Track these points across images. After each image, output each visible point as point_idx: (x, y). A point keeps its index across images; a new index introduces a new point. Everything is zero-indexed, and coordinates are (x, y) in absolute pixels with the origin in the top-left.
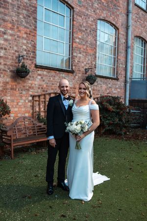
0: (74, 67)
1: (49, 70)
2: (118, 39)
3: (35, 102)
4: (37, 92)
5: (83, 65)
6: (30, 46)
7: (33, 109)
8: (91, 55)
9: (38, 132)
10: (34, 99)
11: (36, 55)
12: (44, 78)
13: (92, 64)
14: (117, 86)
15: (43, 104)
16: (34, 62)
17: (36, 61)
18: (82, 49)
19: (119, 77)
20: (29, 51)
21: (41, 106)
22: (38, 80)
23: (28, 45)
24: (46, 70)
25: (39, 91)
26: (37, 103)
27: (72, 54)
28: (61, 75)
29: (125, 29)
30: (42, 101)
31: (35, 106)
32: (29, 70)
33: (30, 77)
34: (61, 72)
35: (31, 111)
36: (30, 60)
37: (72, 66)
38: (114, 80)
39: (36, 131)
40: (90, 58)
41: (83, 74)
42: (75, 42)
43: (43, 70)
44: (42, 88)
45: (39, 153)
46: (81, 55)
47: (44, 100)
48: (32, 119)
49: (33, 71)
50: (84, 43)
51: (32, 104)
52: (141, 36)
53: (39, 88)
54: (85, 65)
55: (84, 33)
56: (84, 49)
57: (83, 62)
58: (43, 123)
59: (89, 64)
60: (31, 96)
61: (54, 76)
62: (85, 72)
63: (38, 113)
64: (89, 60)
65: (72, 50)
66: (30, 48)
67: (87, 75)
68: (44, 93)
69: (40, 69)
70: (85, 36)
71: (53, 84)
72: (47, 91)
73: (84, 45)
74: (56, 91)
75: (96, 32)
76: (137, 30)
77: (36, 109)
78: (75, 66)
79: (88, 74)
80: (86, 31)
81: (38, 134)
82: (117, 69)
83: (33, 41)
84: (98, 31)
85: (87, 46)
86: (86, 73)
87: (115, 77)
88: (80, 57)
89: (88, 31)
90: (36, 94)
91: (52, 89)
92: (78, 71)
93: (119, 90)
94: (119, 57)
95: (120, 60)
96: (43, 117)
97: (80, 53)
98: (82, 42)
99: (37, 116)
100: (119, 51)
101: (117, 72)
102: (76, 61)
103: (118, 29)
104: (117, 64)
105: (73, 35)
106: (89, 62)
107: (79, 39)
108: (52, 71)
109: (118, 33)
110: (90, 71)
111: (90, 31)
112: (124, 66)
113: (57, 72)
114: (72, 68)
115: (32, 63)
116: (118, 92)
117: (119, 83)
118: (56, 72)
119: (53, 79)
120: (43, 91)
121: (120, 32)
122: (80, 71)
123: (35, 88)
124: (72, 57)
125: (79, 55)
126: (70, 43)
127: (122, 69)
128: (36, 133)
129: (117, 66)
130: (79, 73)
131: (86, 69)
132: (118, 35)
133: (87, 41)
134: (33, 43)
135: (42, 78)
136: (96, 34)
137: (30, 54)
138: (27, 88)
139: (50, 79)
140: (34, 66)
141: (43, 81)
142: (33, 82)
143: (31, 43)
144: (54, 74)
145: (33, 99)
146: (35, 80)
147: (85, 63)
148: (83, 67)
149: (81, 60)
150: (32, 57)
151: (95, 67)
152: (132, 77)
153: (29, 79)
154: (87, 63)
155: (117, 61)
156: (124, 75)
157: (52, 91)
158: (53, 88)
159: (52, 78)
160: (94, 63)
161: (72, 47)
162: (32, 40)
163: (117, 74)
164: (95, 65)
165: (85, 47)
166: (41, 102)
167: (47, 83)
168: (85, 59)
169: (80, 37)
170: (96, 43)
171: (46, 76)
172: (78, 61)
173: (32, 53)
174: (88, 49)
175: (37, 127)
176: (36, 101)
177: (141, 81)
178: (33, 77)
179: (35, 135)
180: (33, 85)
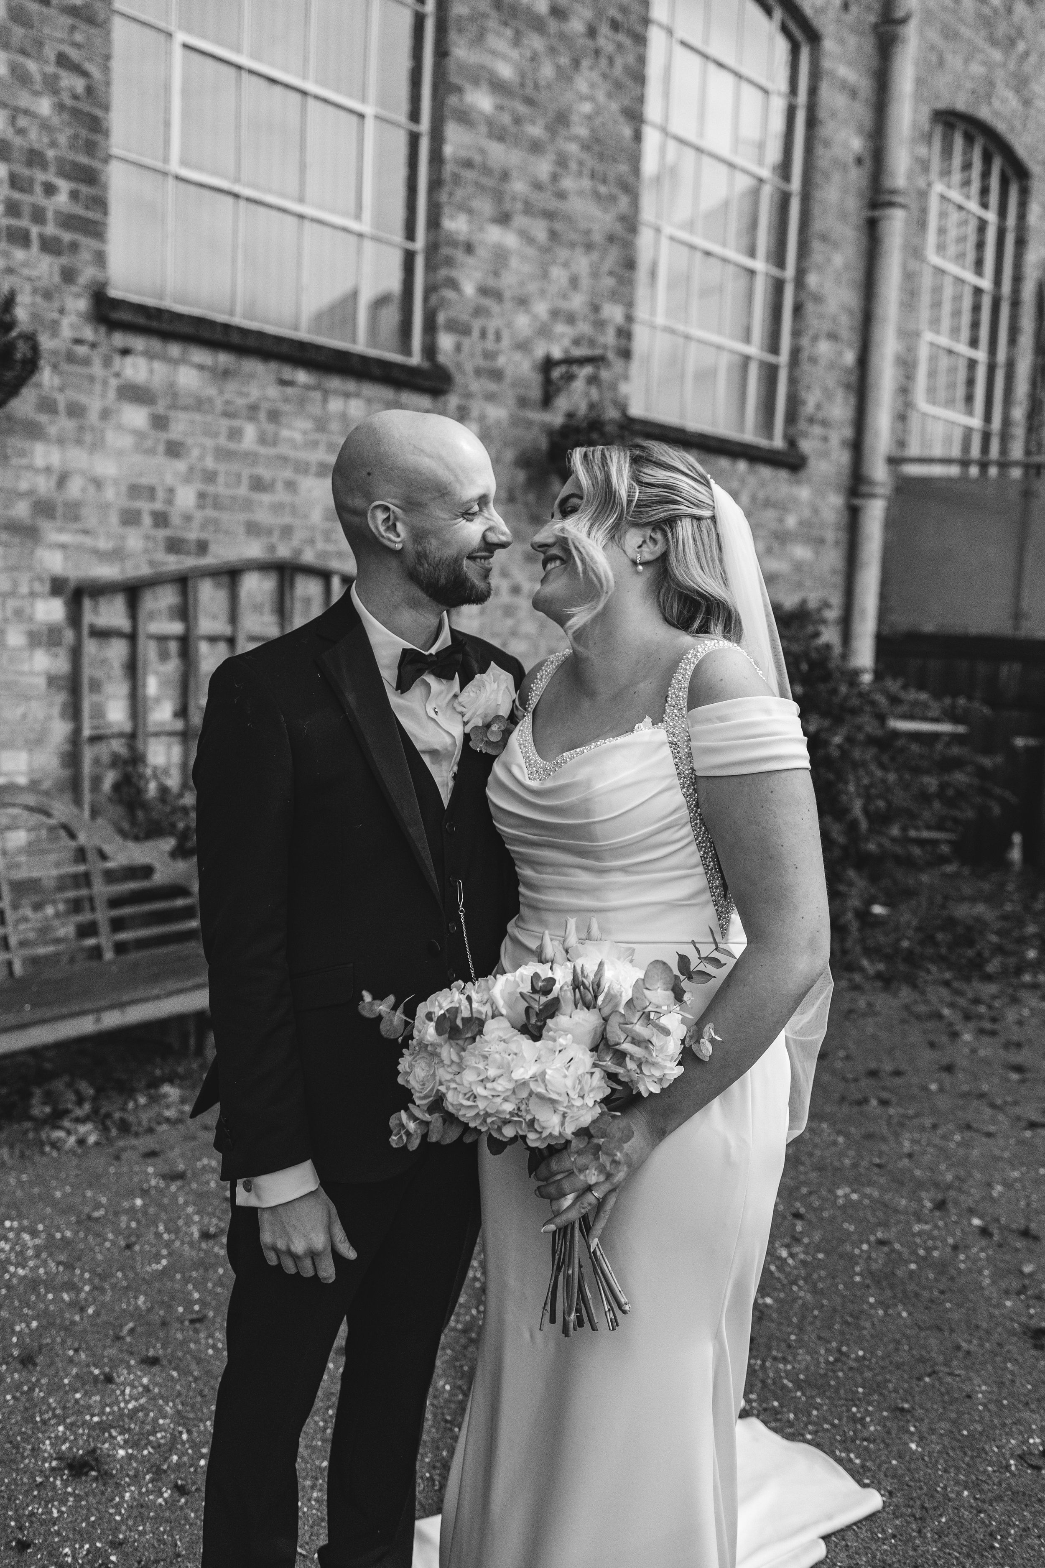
0: (446, 342)
1: (224, 359)
2: (812, 122)
3: (90, 647)
4: (117, 554)
5: (523, 322)
6: (44, 106)
7: (74, 711)
8: (589, 247)
9: (117, 925)
10: (89, 617)
11: (100, 203)
12: (179, 427)
13: (600, 325)
14: (791, 521)
15: (172, 666)
16: (88, 274)
17: (100, 259)
18: (519, 186)
19: (806, 446)
20: (35, 158)
21: (152, 686)
22: (126, 442)
23: (24, 100)
24: (200, 356)
25: (134, 541)
26: (117, 650)
27: (434, 223)
28: (335, 405)
29: (869, 45)
30: (162, 639)
31: (96, 686)
32: (31, 339)
33: (47, 406)
34: (335, 383)
35: (60, 729)
36: (49, 246)
37: (430, 327)
38: (765, 472)
39: (102, 916)
40: (582, 263)
41: (523, 402)
42: (465, 118)
43: (175, 350)
44: (161, 519)
45: (125, 1127)
46: (510, 239)
47: (176, 628)
48: (62, 810)
49: (71, 358)
50: (535, 130)
51: (61, 665)
52: (984, 113)
53: (130, 518)
54: (544, 331)
55: (536, 42)
56: (538, 186)
57: (523, 302)
58: (168, 844)
59: (571, 319)
60: (57, 586)
61: (274, 416)
62: (536, 393)
63: (118, 746)
64: (574, 282)
65: (435, 184)
66: (45, 126)
67: (556, 419)
68: (174, 563)
69: (139, 343)
70: (547, 71)
71: (259, 485)
72: (202, 547)
73: (536, 147)
74: (283, 552)
75: (641, 40)
76: (955, 61)
77: (99, 712)
78: (454, 327)
79: (562, 404)
80: (553, 26)
81: (120, 948)
82: (793, 381)
83: (78, 70)
84: (656, 38)
85: (562, 162)
86: (547, 401)
87: (778, 443)
88: (500, 257)
89: (576, 26)
90: (107, 572)
91: (253, 529)
92: (479, 372)
93: (801, 552)
94: (812, 279)
95: (818, 299)
96: (173, 782)
97: (503, 219)
98: (518, 121)
99: (109, 778)
100: (818, 226)
101: (794, 403)
102: (469, 289)
103: (814, 37)
104: (796, 333)
105: (442, 53)
106: (578, 302)
107: (498, 86)
108: (252, 365)
109: (815, 75)
110: (579, 385)
111: (592, 32)
112: (850, 357)
113: (302, 377)
114: (430, 350)
115: (68, 275)
116: (798, 567)
117: (804, 493)
118: (288, 372)
119: (262, 439)
120: (174, 546)
121: (827, 64)
122: (496, 375)
123: (91, 519)
124: (432, 248)
125: (494, 234)
126: (414, 115)
127: (831, 380)
128: (105, 940)
129: (796, 352)
130: (491, 397)
131: (548, 364)
132: (813, 91)
133: (561, 119)
134: (79, 84)
135: (159, 422)
136: (642, 60)
137: (50, 190)
138: (22, 510)
139: (235, 434)
140: (82, 304)
141: (174, 450)
142: (78, 458)
143: (51, 85)
144: (273, 392)
145: (74, 618)
146: (98, 445)
147: (541, 309)
148: (523, 346)
149: (508, 281)
150: (68, 221)
151: (626, 354)
152: (901, 444)
153: (34, 431)
154: (555, 314)
155: (798, 309)
156: (848, 432)
157: (254, 550)
158: (263, 517)
159: (250, 432)
160: (614, 313)
161: (437, 158)
162: (63, 60)
163: (791, 417)
164: (625, 334)
165: (543, 168)
166: (149, 651)
167: (210, 477)
168: (545, 275)
169: (505, 71)
170: (638, 136)
171: (200, 404)
172: (484, 291)
173: (64, 186)
174: (568, 183)
175: (110, 876)
176: (102, 634)
177: (964, 478)
178: (76, 411)
179: (96, 953)
180: (75, 488)
